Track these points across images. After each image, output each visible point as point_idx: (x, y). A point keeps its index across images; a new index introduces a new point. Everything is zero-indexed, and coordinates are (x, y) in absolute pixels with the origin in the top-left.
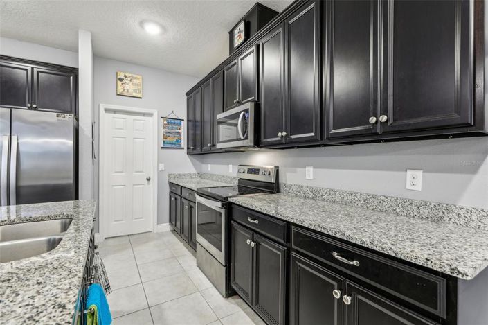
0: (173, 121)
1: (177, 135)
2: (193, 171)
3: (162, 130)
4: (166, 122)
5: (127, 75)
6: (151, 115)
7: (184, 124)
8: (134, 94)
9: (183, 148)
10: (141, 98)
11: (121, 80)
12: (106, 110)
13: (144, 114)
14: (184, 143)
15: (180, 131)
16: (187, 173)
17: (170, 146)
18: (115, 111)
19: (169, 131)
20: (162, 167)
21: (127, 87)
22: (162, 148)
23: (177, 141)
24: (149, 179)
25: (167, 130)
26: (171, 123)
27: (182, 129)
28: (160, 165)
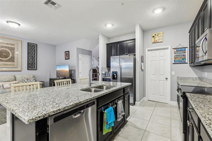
0: (180, 49)
1: (182, 56)
2: (195, 76)
3: (173, 55)
4: (175, 51)
5: (156, 34)
6: (168, 48)
7: (187, 50)
8: (159, 41)
9: (187, 63)
10: (162, 42)
11: (153, 37)
12: (148, 50)
13: (164, 49)
14: (187, 60)
15: (185, 54)
16: (190, 77)
17: (178, 62)
18: (152, 50)
19: (178, 54)
20: (173, 73)
21: (156, 39)
22: (173, 64)
23: (183, 59)
24: (167, 79)
25: (176, 54)
26: (179, 51)
27: (187, 53)
28: (172, 72)
